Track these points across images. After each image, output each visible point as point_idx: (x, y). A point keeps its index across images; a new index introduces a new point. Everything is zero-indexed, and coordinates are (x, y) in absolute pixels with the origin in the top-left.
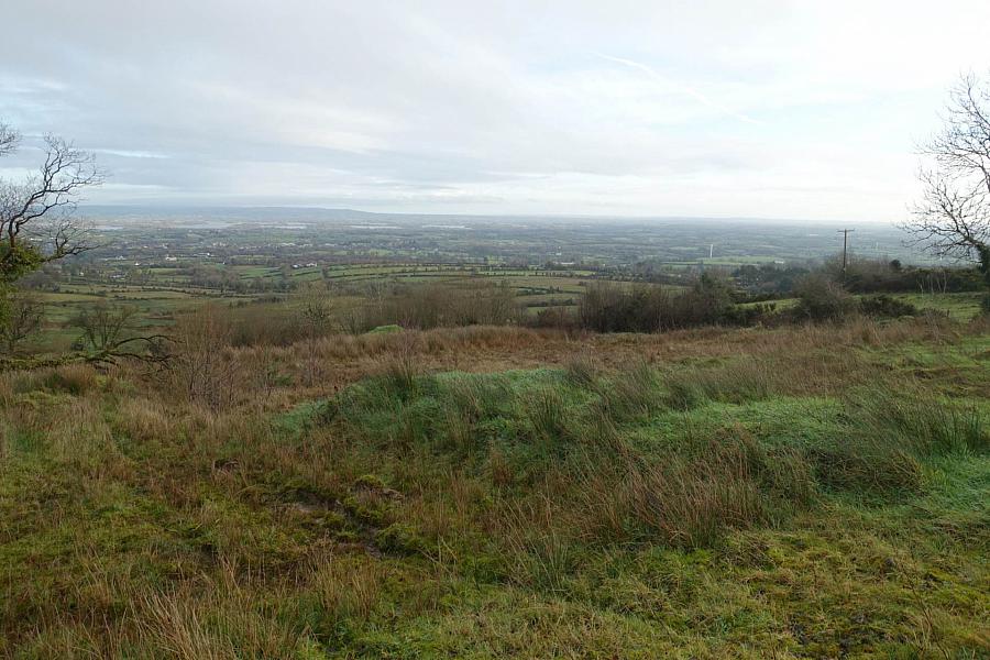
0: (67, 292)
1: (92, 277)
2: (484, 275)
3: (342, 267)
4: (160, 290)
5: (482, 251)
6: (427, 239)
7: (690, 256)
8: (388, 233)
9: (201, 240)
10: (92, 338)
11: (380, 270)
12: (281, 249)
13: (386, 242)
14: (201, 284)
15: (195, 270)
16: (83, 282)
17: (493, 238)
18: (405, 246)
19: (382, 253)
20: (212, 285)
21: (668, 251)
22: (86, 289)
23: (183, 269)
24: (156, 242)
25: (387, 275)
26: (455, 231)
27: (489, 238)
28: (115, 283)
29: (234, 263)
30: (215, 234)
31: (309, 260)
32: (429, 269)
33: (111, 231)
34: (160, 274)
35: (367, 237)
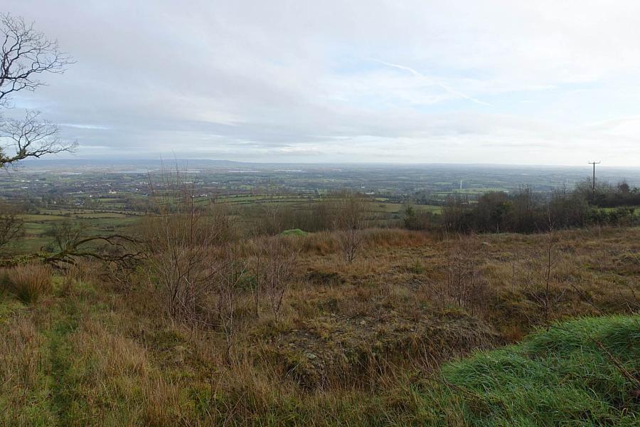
0: (45, 214)
1: (61, 204)
2: (316, 201)
3: (224, 197)
4: (106, 212)
5: (313, 185)
6: (277, 179)
7: (447, 188)
8: (253, 175)
9: (132, 180)
10: (60, 243)
11: (249, 198)
12: (184, 186)
13: (250, 180)
14: (133, 209)
15: (128, 200)
16: (56, 208)
17: (321, 177)
18: (264, 183)
19: (249, 188)
20: (139, 209)
21: (434, 185)
22: (57, 212)
23: (121, 199)
24: (103, 182)
25: (253, 201)
26: (296, 173)
27: (318, 177)
28: (76, 208)
29: (154, 194)
30: (142, 176)
31: (202, 193)
32: (281, 197)
33: (74, 176)
34: (106, 202)
35: (239, 178)
